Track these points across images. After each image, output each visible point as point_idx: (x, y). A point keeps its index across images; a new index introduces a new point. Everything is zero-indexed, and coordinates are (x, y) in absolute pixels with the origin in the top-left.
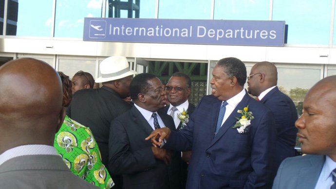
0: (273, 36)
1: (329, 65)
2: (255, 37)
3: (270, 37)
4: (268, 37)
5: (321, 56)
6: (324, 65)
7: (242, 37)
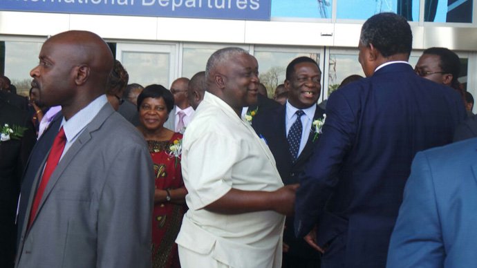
0: (255, 6)
1: (331, 48)
2: (229, 7)
3: (251, 7)
4: (248, 7)
5: (323, 35)
6: (325, 48)
7: (210, 6)
